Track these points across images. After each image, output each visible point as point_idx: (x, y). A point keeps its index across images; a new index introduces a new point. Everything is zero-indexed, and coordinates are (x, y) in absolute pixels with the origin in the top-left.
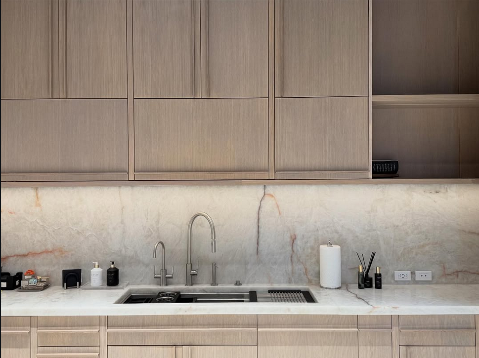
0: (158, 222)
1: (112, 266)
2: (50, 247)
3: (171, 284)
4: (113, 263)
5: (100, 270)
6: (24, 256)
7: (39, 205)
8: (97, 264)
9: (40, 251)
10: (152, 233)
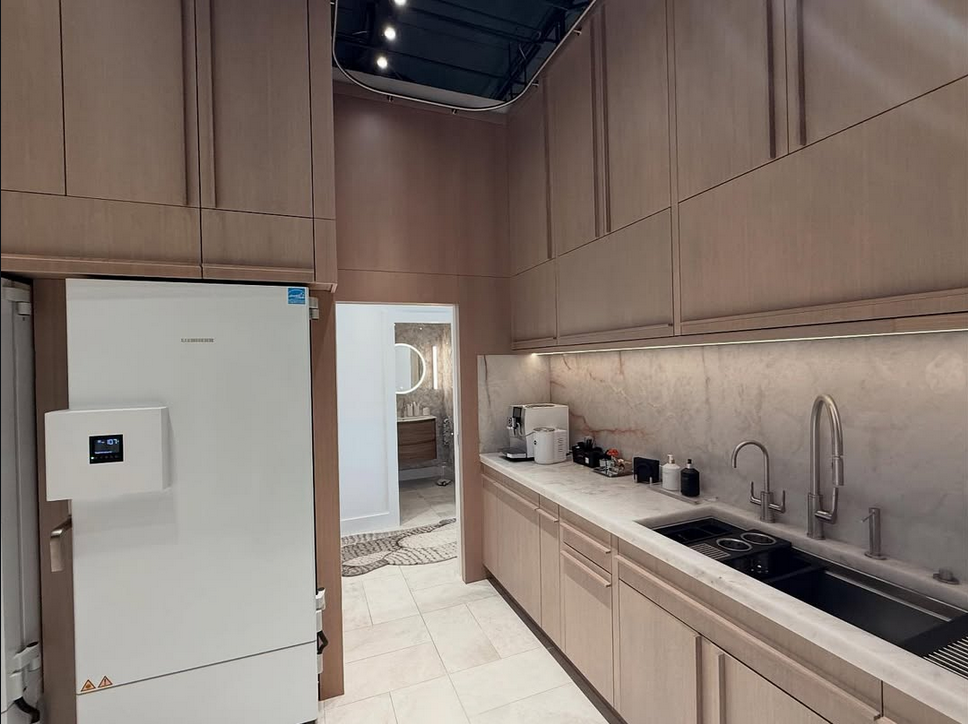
0: (759, 407)
1: (689, 466)
2: (633, 426)
3: (784, 522)
4: (690, 462)
5: (675, 467)
6: (612, 432)
7: (622, 373)
8: (671, 459)
9: (624, 429)
10: (750, 425)
